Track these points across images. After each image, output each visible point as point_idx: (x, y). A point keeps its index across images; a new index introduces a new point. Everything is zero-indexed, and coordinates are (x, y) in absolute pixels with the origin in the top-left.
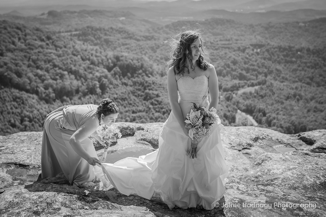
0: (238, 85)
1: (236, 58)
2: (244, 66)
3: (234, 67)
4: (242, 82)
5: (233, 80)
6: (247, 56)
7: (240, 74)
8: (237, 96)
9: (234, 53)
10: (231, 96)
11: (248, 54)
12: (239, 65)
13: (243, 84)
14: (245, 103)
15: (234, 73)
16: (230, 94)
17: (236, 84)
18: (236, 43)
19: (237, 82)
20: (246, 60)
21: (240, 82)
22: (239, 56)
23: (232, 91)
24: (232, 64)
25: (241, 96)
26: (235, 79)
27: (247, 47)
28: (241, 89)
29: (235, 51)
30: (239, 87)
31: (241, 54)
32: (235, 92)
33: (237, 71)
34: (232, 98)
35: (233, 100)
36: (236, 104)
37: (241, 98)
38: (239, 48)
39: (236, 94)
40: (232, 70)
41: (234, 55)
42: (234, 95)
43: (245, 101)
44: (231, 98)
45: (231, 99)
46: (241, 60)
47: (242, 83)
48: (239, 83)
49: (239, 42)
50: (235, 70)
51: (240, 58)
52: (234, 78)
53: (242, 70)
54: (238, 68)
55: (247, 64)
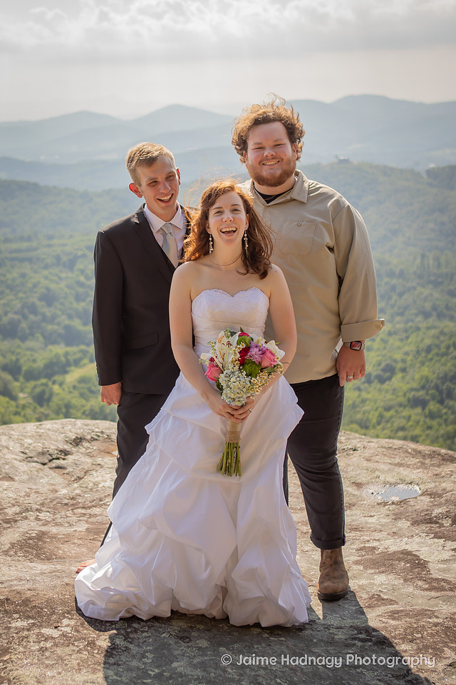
0: (63, 359)
1: (53, 286)
2: (75, 305)
3: (48, 312)
4: (75, 349)
5: (51, 347)
6: (82, 279)
7: (67, 328)
8: (63, 389)
9: (46, 272)
10: (47, 390)
11: (82, 271)
12: (62, 304)
13: (78, 356)
14: (88, 408)
15: (50, 327)
16: (46, 385)
17: (57, 356)
18: (49, 246)
19: (59, 350)
20: (81, 290)
21: (69, 349)
22: (61, 279)
23: (49, 376)
24: (44, 303)
25: (74, 387)
26: (55, 343)
27: (80, 253)
28: (73, 368)
29: (46, 267)
30: (68, 364)
31: (63, 275)
32: (57, 378)
33: (58, 320)
34: (51, 395)
35: (55, 399)
36: (64, 410)
37: (76, 393)
38: (58, 258)
39: (61, 384)
40: (44, 319)
41: (46, 278)
42: (56, 388)
43: (87, 400)
44: (46, 396)
45: (49, 400)
46: (66, 290)
47: (74, 354)
48: (66, 354)
49: (55, 241)
50: (52, 320)
51: (63, 285)
52: (50, 340)
53: (70, 317)
54: (59, 313)
55: (84, 300)
